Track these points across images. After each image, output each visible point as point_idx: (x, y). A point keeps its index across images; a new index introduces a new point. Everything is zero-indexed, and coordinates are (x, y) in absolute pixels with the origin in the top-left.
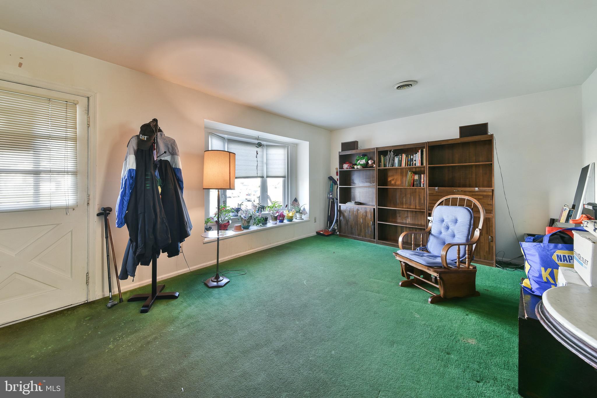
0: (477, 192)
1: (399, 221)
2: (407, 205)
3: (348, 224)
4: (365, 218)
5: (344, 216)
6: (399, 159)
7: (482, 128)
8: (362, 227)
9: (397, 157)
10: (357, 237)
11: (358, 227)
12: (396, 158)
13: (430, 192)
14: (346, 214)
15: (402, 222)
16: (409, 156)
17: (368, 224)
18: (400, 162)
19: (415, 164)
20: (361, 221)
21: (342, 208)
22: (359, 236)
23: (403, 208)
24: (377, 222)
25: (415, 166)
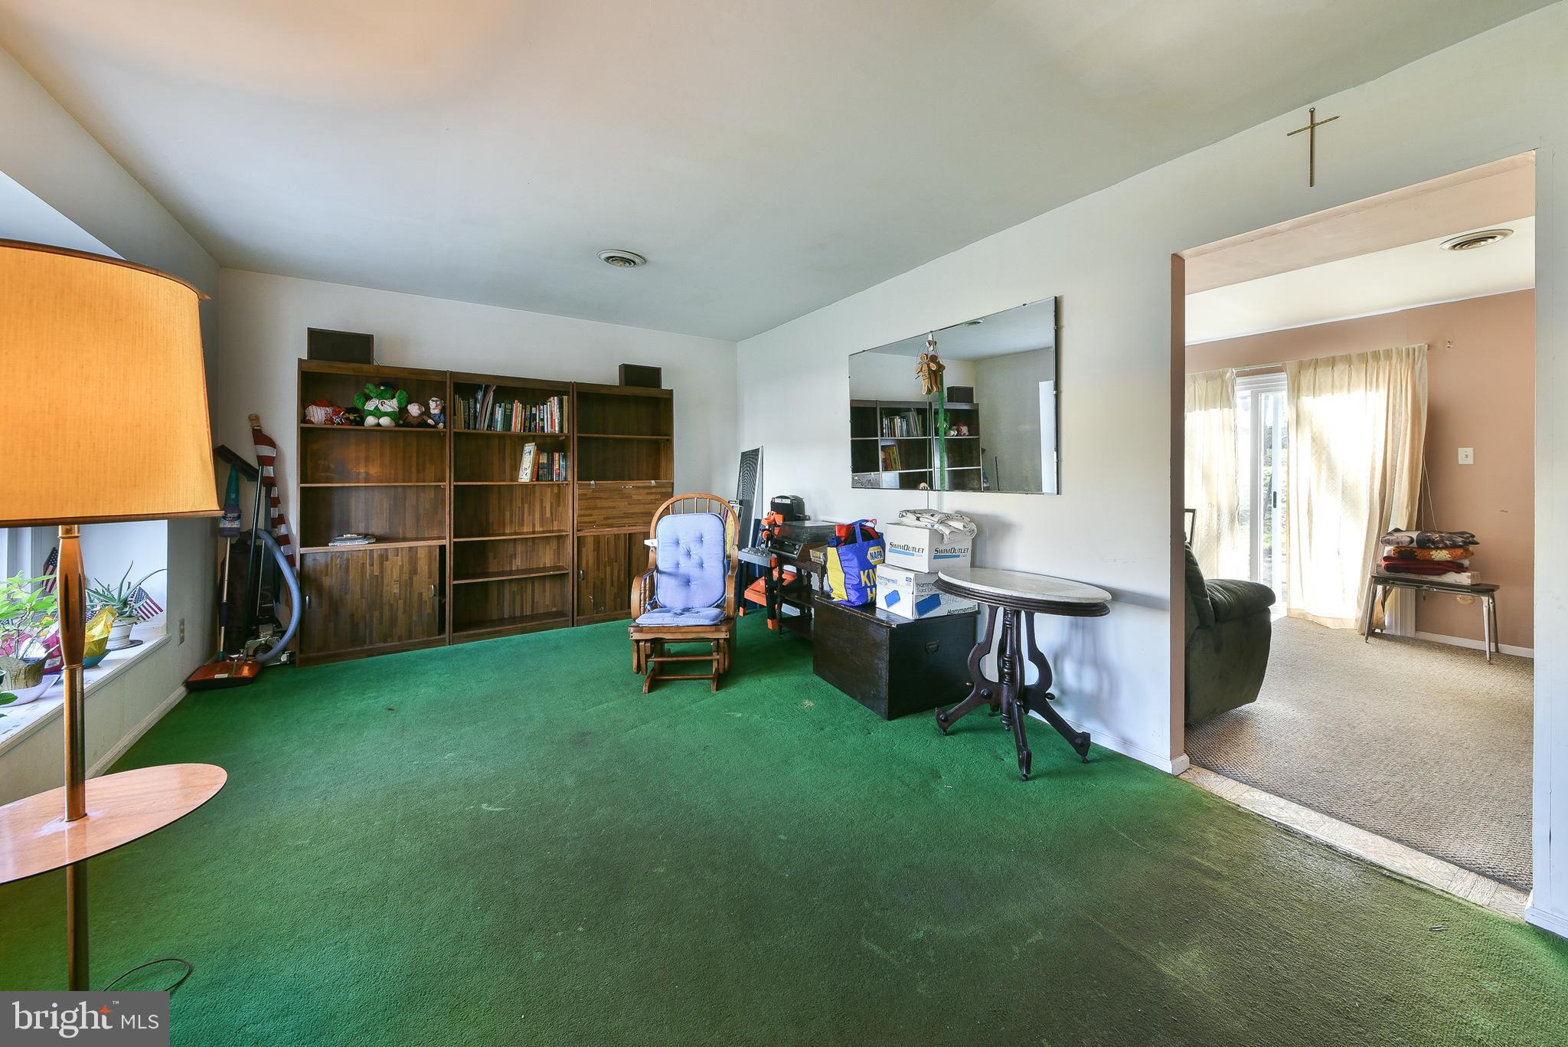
0: (654, 487)
1: (492, 569)
2: (513, 525)
3: (337, 612)
4: (411, 578)
5: (320, 589)
6: (505, 411)
7: (651, 376)
8: (397, 611)
9: (500, 407)
10: (382, 645)
11: (382, 614)
12: (497, 408)
13: (581, 492)
14: (327, 581)
15: (501, 570)
16: (528, 407)
17: (421, 594)
18: (508, 419)
19: (543, 428)
20: (397, 591)
21: (309, 562)
22: (385, 641)
23: (504, 535)
24: (450, 582)
25: (542, 433)
